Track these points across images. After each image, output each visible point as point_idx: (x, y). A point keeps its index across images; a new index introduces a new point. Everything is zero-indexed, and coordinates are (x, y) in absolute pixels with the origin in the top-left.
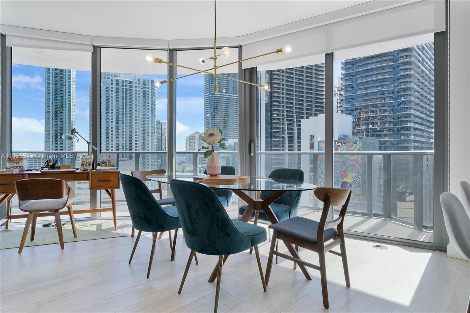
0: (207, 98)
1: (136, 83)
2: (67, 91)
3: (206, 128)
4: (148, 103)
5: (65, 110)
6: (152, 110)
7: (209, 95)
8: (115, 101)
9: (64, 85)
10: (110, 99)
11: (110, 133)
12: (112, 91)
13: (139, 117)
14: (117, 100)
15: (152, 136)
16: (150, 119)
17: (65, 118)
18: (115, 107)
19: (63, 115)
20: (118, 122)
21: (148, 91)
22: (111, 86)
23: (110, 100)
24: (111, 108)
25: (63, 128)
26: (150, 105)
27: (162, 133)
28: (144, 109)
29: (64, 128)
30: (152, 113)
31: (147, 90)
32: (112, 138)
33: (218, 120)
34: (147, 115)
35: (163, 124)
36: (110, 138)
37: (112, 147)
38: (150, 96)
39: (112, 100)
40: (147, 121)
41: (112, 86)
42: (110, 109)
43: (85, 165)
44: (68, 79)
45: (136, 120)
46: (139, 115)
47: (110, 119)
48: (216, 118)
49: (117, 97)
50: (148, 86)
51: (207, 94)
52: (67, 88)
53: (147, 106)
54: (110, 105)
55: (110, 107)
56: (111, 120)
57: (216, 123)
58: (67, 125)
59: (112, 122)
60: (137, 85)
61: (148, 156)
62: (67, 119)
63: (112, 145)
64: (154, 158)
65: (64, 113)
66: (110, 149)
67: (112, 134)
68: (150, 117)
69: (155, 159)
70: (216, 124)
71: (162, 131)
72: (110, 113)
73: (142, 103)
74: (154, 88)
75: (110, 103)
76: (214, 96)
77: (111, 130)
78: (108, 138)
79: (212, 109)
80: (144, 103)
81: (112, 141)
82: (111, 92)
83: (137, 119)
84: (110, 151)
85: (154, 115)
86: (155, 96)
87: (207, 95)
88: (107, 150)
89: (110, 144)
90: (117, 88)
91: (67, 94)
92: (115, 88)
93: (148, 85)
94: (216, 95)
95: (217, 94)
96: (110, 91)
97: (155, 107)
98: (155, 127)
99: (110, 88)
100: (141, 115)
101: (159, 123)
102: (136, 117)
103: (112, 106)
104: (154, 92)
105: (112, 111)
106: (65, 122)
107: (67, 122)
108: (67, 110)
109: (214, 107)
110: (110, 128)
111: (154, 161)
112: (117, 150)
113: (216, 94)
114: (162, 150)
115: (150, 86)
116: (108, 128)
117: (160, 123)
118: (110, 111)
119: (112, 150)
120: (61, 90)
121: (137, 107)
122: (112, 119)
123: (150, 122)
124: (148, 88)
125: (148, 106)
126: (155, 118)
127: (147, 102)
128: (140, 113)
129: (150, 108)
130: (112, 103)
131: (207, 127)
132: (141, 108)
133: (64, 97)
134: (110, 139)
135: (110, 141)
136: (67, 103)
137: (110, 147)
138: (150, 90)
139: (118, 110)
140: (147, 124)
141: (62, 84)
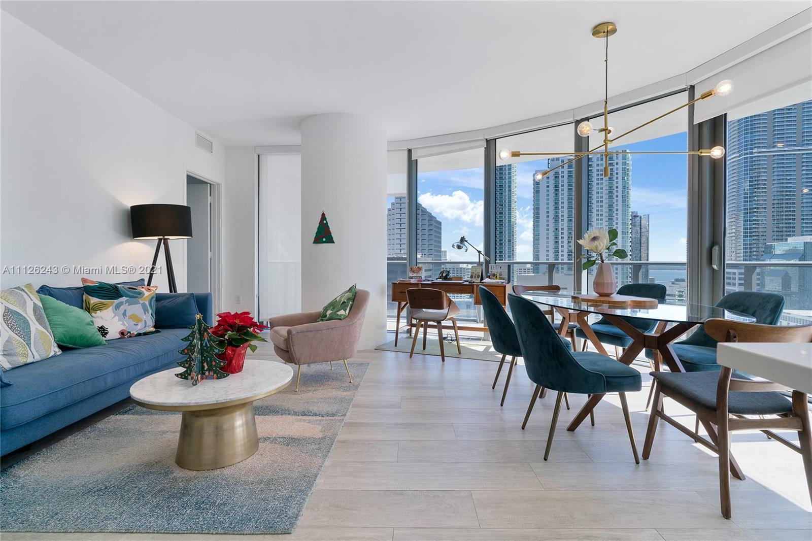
0: (735, 164)
1: (598, 160)
2: (507, 186)
3: (732, 218)
4: (617, 187)
5: (505, 210)
6: (623, 197)
7: (739, 156)
8: (567, 190)
9: (504, 178)
10: (560, 188)
11: (560, 236)
12: (563, 177)
13: (602, 211)
14: (569, 189)
15: (623, 238)
16: (620, 212)
17: (505, 220)
18: (567, 199)
19: (502, 217)
20: (570, 220)
21: (617, 169)
22: (560, 170)
23: (560, 190)
24: (560, 201)
25: (502, 232)
26: (620, 189)
27: (640, 232)
28: (611, 197)
29: (504, 233)
30: (624, 201)
31: (616, 166)
32: (562, 242)
33: (761, 202)
34: (614, 205)
35: (643, 217)
36: (560, 242)
37: (562, 255)
38: (620, 176)
39: (563, 190)
40: (614, 214)
41: (563, 170)
42: (560, 203)
43: (474, 277)
44: (509, 170)
45: (597, 215)
46: (602, 206)
47: (560, 216)
48: (755, 198)
49: (569, 185)
50: (617, 161)
51: (734, 156)
52: (507, 182)
53: (615, 192)
54: (560, 196)
55: (560, 199)
56: (561, 218)
57: (755, 208)
58: (507, 229)
59: (562, 220)
60: (600, 162)
61: (617, 269)
62: (507, 221)
63: (562, 253)
64: (627, 273)
65: (504, 213)
66: (560, 259)
67: (563, 238)
68: (620, 208)
69: (629, 274)
70: (755, 210)
71: (641, 229)
72: (560, 208)
73: (608, 188)
74: (627, 162)
75: (560, 194)
76: (751, 158)
77: (561, 231)
78: (557, 242)
79: (745, 182)
80: (610, 187)
81: (562, 246)
82: (561, 179)
83: (599, 213)
84: (560, 261)
85: (628, 205)
86: (628, 174)
87: (733, 158)
88: (555, 260)
89: (560, 251)
90: (569, 171)
91: (507, 190)
92: (567, 172)
93: (617, 159)
94: (756, 155)
95: (759, 152)
96: (560, 177)
97: (628, 192)
98: (628, 224)
99: (560, 173)
100: (605, 206)
101: (635, 216)
102: (598, 210)
103: (562, 199)
104: (627, 168)
105: (562, 205)
106: (505, 225)
107: (507, 225)
108: (507, 209)
109: (751, 177)
110: (560, 229)
111: (627, 277)
112: (569, 260)
113: (755, 152)
114: (640, 260)
115: (620, 161)
116: (557, 229)
117: (638, 216)
118: (560, 205)
119: (562, 260)
120: (500, 186)
121: (600, 195)
122: (563, 216)
123: (620, 217)
124: (617, 164)
125: (617, 192)
126: (628, 210)
127: (616, 185)
128: (604, 204)
129: (620, 194)
130: (563, 194)
131: (734, 216)
132: (605, 196)
133: (504, 194)
134: (560, 244)
135: (560, 247)
136: (507, 201)
137: (560, 255)
138: (620, 166)
139: (570, 202)
140: (614, 219)
141: (501, 178)
